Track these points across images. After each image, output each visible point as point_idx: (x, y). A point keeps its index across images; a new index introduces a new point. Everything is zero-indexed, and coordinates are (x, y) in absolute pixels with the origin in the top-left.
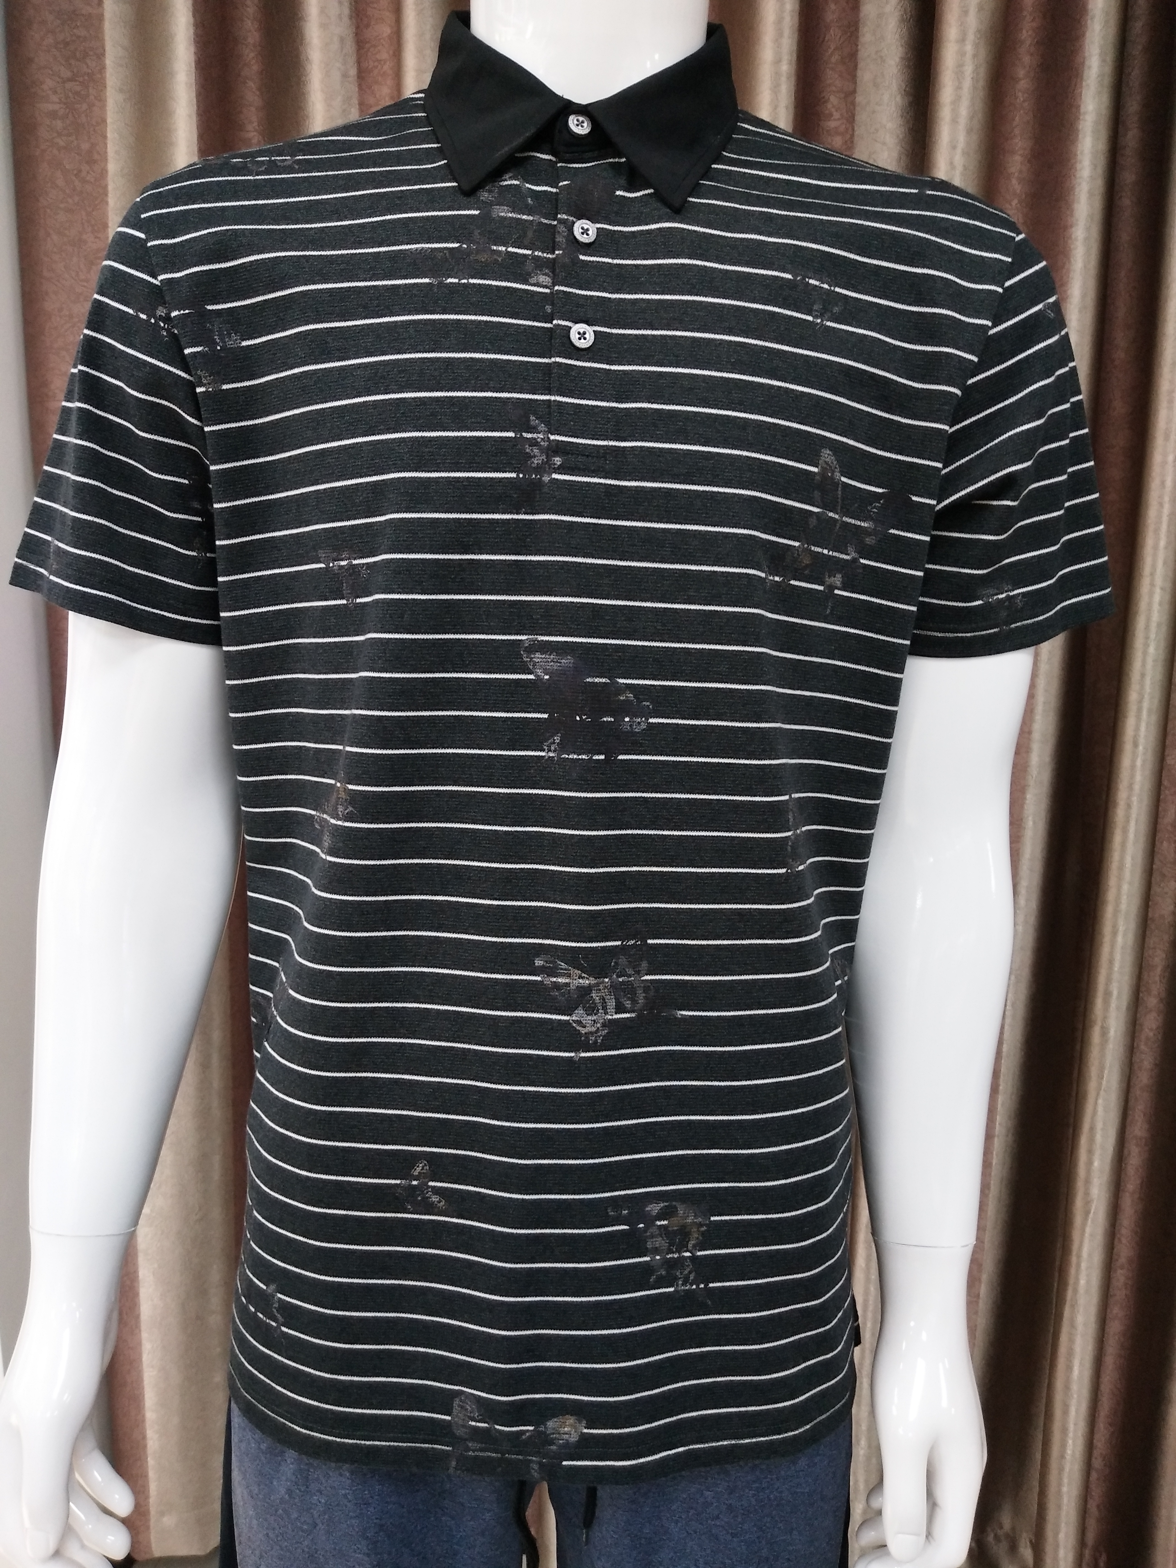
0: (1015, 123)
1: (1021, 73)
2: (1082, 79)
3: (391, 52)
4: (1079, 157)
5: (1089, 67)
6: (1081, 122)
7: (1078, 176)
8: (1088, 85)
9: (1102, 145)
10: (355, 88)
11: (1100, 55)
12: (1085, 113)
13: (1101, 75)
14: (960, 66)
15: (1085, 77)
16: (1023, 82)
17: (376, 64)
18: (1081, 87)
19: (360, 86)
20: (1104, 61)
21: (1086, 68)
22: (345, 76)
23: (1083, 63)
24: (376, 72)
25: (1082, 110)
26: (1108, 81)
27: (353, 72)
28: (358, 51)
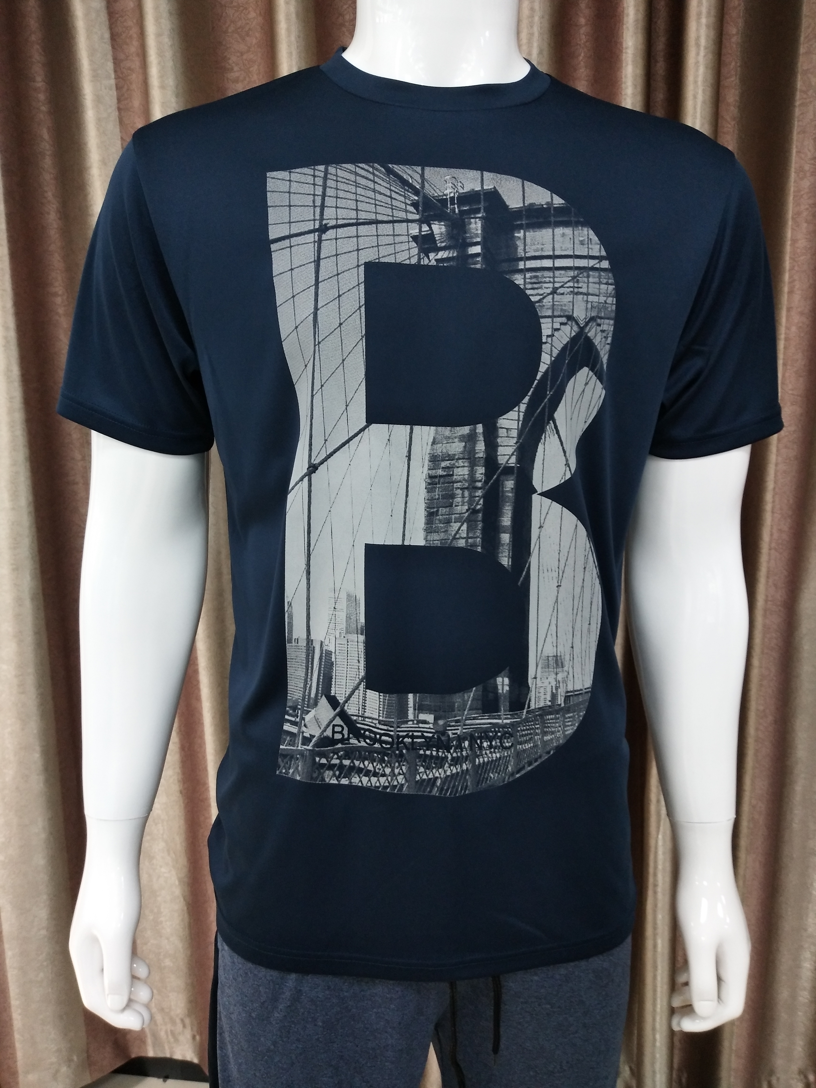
0: (581, 58)
1: (582, 21)
2: (623, 24)
3: (135, 21)
4: (623, 80)
5: (628, 15)
6: (624, 54)
7: (623, 93)
8: (627, 28)
9: (640, 71)
10: (109, 48)
11: (635, 6)
12: (626, 48)
13: (636, 21)
14: (532, 17)
15: (625, 22)
16: (584, 28)
17: (124, 29)
18: (623, 29)
19: (113, 47)
20: (637, 10)
21: (625, 16)
22: (102, 38)
23: (623, 12)
24: (124, 35)
25: (624, 46)
26: (641, 24)
27: (107, 35)
28: (110, 20)
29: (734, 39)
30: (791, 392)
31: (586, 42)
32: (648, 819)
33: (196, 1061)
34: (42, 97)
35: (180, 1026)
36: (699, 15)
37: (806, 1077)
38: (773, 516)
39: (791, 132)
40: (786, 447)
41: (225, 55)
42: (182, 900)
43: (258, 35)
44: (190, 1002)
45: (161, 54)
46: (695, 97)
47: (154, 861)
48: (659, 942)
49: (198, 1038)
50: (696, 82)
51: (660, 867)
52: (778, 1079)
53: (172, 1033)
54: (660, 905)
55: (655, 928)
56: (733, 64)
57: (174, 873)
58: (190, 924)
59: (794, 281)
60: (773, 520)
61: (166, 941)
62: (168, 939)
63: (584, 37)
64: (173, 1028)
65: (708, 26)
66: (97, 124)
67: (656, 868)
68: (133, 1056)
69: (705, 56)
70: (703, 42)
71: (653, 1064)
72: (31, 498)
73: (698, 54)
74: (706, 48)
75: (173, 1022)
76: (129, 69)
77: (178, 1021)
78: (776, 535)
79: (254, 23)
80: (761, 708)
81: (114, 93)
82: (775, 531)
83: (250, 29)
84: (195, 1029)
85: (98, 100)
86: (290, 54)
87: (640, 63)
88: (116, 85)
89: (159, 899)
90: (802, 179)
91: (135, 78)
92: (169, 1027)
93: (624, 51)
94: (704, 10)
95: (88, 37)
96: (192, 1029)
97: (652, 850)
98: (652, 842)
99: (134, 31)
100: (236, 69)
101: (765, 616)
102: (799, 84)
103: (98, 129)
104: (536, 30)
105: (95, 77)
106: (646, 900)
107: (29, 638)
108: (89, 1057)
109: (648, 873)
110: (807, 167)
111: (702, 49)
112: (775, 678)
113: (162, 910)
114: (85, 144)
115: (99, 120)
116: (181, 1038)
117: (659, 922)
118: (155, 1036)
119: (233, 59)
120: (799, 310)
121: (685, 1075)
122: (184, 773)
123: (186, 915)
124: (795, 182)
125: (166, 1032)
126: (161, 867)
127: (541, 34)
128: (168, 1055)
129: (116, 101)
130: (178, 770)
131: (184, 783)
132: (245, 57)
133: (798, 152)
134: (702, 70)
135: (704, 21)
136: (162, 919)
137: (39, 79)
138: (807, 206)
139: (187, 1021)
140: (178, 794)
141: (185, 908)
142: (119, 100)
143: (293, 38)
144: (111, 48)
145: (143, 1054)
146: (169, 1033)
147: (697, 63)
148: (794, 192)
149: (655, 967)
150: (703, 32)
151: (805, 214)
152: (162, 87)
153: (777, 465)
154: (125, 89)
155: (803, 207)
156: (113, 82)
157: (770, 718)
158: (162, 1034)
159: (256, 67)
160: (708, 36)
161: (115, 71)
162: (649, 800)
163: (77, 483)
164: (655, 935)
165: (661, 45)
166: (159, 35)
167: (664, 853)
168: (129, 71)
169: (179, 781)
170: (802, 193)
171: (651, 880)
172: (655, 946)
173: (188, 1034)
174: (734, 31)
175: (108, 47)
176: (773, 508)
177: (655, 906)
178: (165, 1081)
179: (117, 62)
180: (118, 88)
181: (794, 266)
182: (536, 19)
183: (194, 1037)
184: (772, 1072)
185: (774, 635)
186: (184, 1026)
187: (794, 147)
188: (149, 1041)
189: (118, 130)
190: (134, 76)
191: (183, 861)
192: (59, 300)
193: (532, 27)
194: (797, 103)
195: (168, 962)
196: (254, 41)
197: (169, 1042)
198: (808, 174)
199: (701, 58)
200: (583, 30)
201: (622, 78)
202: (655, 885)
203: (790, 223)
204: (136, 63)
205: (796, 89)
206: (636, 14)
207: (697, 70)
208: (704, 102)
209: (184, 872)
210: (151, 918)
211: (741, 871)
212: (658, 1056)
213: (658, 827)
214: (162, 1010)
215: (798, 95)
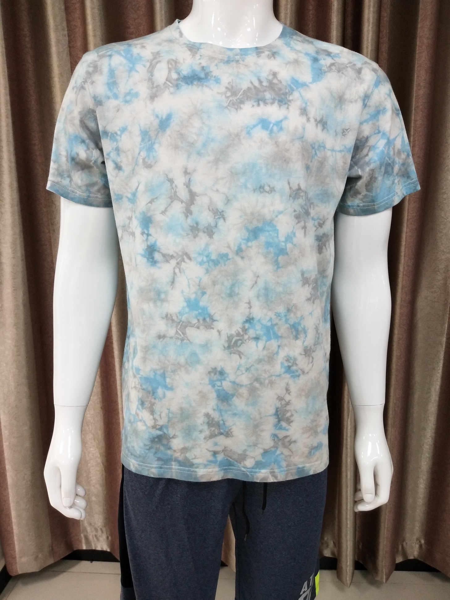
0: (310, 26)
1: (311, 8)
2: (331, 10)
5: (334, 5)
6: (332, 25)
8: (334, 12)
9: (340, 34)
13: (338, 8)
14: (287, 5)
16: (311, 11)
17: (73, 5)
18: (331, 12)
20: (339, 3)
21: (332, 6)
22: (60, 9)
23: (331, 4)
24: (72, 8)
25: (332, 21)
26: (340, 10)
27: (63, 7)
29: (385, 19)
30: (413, 196)
31: (313, 18)
32: (343, 411)
33: (109, 550)
34: (27, 39)
35: (100, 532)
36: (369, 6)
37: (420, 542)
38: (404, 259)
39: (414, 66)
40: (411, 224)
41: (126, 20)
42: (102, 465)
43: (143, 10)
44: (106, 519)
45: (94, 18)
46: (367, 48)
47: (87, 445)
48: (349, 473)
49: (110, 538)
50: (368, 40)
51: (349, 435)
52: (407, 543)
53: (96, 536)
54: (349, 455)
55: (346, 467)
56: (385, 31)
57: (97, 450)
58: (106, 476)
59: (415, 141)
60: (404, 260)
61: (93, 487)
62: (94, 486)
63: (311, 16)
64: (96, 534)
65: (374, 12)
66: (58, 54)
67: (347, 436)
68: (75, 549)
69: (372, 27)
70: (371, 20)
71: (346, 536)
72: (23, 252)
73: (369, 26)
74: (373, 23)
75: (96, 530)
76: (75, 25)
77: (99, 530)
78: (406, 268)
79: (141, 3)
80: (399, 354)
81: (67, 38)
82: (405, 266)
83: (139, 7)
84: (108, 533)
85: (58, 42)
86: (162, 20)
87: (340, 30)
88: (68, 34)
89: (89, 465)
90: (419, 90)
91: (79, 31)
92: (94, 533)
93: (332, 23)
94: (372, 4)
95: (53, 8)
96: (106, 533)
97: (345, 427)
98: (345, 423)
99: (78, 6)
100: (132, 27)
101: (401, 308)
102: (418, 43)
103: (58, 57)
104: (289, 11)
105: (56, 30)
106: (342, 452)
107: (22, 326)
108: (52, 549)
109: (343, 439)
110: (422, 84)
111: (371, 23)
112: (405, 339)
113: (91, 471)
114: (51, 65)
115: (59, 53)
116: (101, 539)
117: (349, 463)
118: (87, 538)
119: (131, 22)
120: (418, 155)
121: (361, 544)
122: (103, 397)
123: (104, 473)
124: (416, 91)
125: (93, 535)
126: (90, 448)
127: (291, 14)
128: (94, 548)
129: (67, 42)
130: (100, 396)
131: (103, 403)
132: (136, 21)
133: (418, 76)
134: (370, 34)
135: (372, 9)
136: (91, 475)
137: (25, 30)
138: (422, 104)
139: (104, 529)
140: (100, 409)
141: (103, 469)
142: (69, 42)
143: (163, 12)
144: (65, 14)
145: (80, 548)
146: (94, 537)
147: (368, 30)
148: (415, 96)
149: (347, 487)
150: (371, 15)
151: (421, 107)
152: (95, 36)
153: (406, 233)
154: (72, 37)
155: (420, 104)
156: (66, 32)
157: (403, 359)
158: (91, 538)
159: (142, 27)
160: (373, 17)
161: (68, 27)
162: (344, 402)
163: (46, 245)
164: (346, 470)
165: (349, 21)
166: (92, 8)
167: (351, 429)
168: (75, 27)
169: (100, 402)
170: (420, 97)
171: (345, 442)
172: (347, 476)
173: (104, 536)
174: (385, 15)
175: (64, 14)
176: (405, 254)
177: (347, 455)
178: (91, 562)
179: (68, 21)
180: (69, 36)
181: (416, 133)
182: (289, 6)
183: (108, 538)
184: (404, 540)
185: (405, 318)
186: (102, 532)
187: (416, 74)
188: (83, 541)
189: (69, 58)
190: (77, 29)
191: (102, 444)
192: (36, 148)
193: (287, 10)
194: (417, 52)
195: (94, 499)
196: (141, 13)
197: (94, 541)
198: (422, 88)
199: (370, 28)
200: (311, 12)
201: (331, 37)
202: (346, 445)
203: (413, 111)
204: (79, 23)
205: (417, 45)
206: (338, 5)
207: (368, 34)
208: (372, 50)
209: (103, 450)
210: (85, 475)
211: (389, 437)
212: (349, 532)
213: (348, 415)
214: (90, 524)
215: (417, 48)
